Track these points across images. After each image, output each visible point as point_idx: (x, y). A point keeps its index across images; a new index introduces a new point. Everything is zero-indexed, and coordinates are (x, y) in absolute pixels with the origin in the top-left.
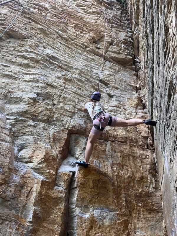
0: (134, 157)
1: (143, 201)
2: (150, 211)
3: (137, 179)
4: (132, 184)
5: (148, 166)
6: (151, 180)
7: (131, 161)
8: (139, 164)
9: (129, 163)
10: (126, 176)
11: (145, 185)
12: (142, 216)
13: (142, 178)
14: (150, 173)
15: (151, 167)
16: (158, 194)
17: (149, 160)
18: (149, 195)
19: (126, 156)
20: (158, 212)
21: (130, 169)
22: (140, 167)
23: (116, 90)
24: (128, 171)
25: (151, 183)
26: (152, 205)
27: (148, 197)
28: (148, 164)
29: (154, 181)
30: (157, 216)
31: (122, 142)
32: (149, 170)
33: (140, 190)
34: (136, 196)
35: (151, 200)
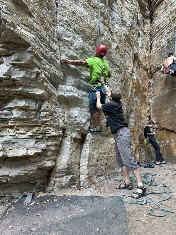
4: (143, 91)
9: (144, 81)
13: (146, 89)
17: (148, 81)
18: (146, 97)
19: (144, 77)
22: (146, 84)
23: (141, 31)
25: (147, 92)
26: (146, 101)
31: (144, 69)
32: (148, 86)
33: (145, 94)
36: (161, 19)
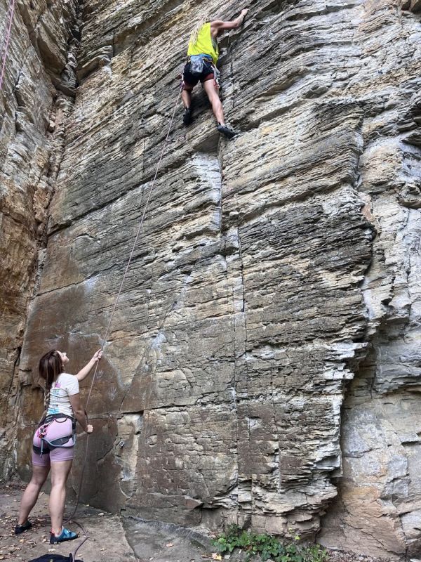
0: (21, 245)
1: (9, 300)
2: (13, 311)
3: (13, 274)
4: (6, 278)
5: (30, 262)
6: (26, 279)
7: (17, 250)
8: (22, 257)
9: (14, 252)
10: (6, 267)
11: (18, 282)
12: (3, 315)
13: (19, 274)
14: (28, 270)
15: (31, 264)
16: (26, 295)
17: (33, 254)
18: (17, 294)
19: (14, 241)
20: (18, 314)
21: (11, 260)
22: (22, 260)
23: (29, 122)
24: (9, 261)
25: (24, 281)
26: (16, 306)
27: (17, 296)
28: (30, 259)
29: (28, 280)
30: (16, 318)
31: (16, 221)
32: (29, 267)
33: (12, 287)
34: (6, 293)
35: (17, 300)
36: (88, 110)
